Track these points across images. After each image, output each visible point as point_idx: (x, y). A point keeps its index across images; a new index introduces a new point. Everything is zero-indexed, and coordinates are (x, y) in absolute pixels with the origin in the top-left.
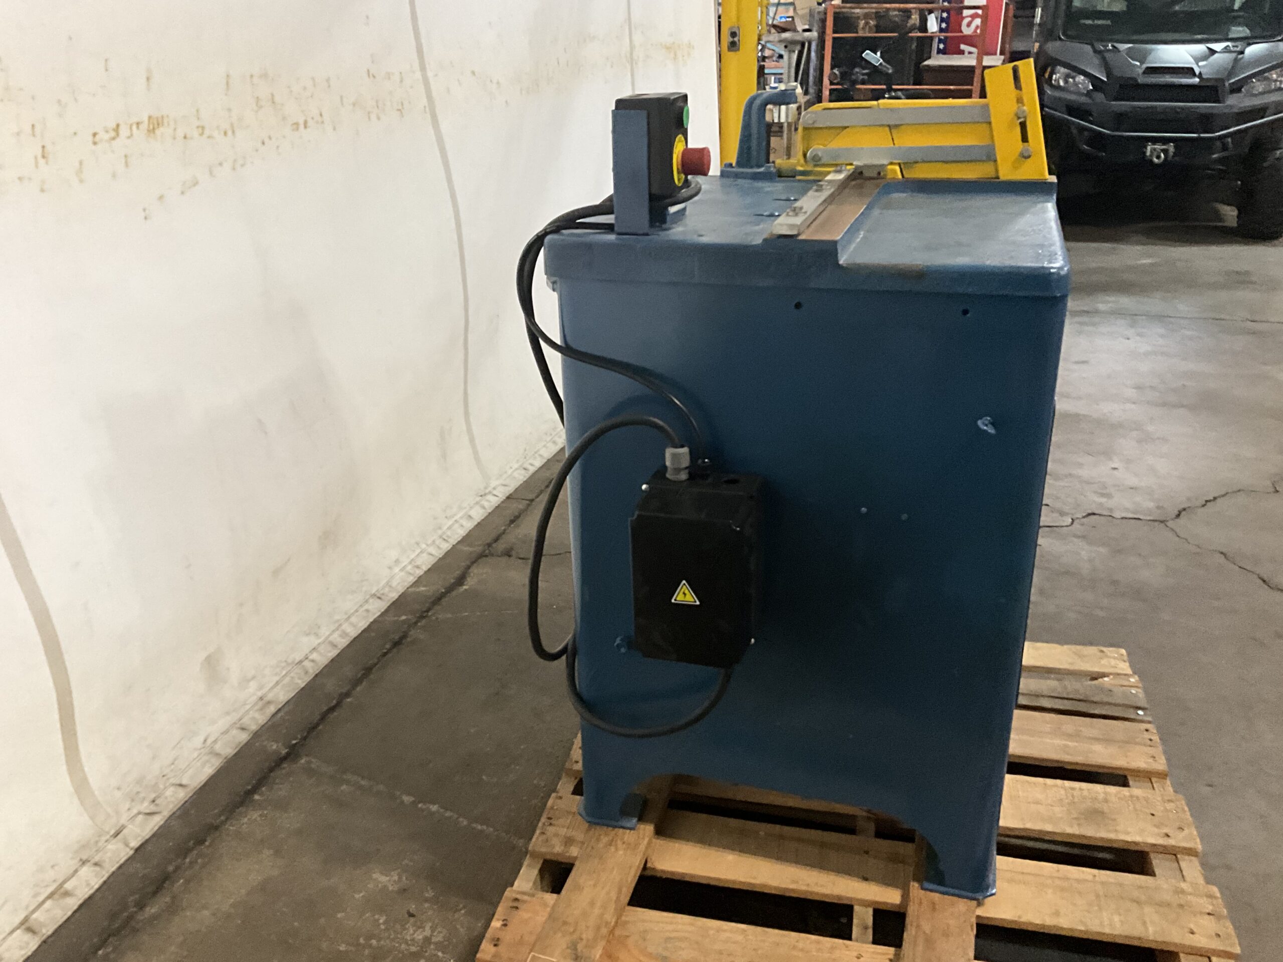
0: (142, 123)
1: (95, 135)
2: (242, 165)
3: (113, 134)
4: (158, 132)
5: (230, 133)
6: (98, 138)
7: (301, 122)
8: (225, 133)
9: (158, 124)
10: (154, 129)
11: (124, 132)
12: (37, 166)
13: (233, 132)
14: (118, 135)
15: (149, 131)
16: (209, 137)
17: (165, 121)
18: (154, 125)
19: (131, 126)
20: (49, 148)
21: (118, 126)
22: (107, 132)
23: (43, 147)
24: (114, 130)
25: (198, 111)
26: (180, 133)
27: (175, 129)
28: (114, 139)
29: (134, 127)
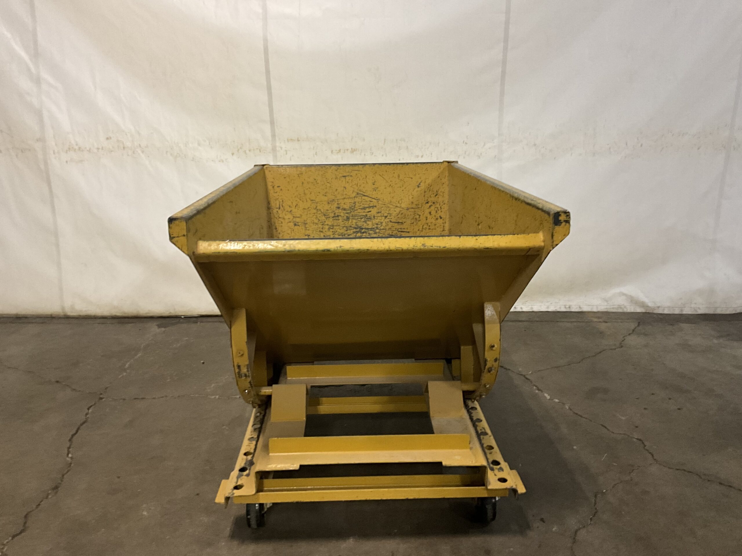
0: (349, 149)
1: (332, 151)
3: (338, 151)
4: (355, 153)
5: (384, 156)
9: (355, 150)
10: (353, 152)
11: (342, 151)
12: (314, 156)
13: (386, 156)
14: (340, 152)
15: (351, 152)
16: (375, 156)
17: (358, 150)
18: (353, 150)
21: (340, 150)
22: (336, 151)
23: (316, 152)
25: (371, 148)
26: (363, 154)
27: (361, 152)
29: (346, 151)
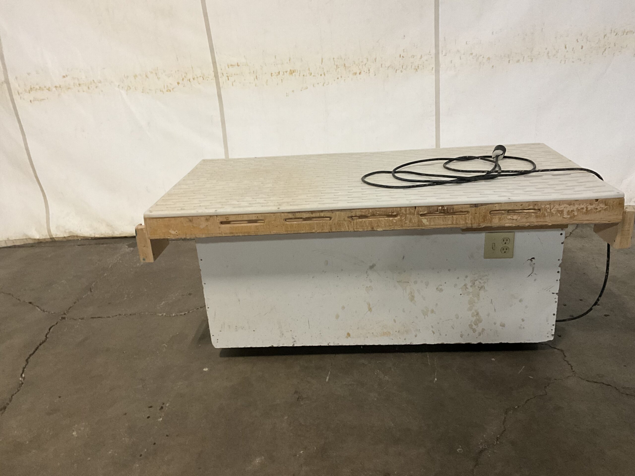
0: (288, 71)
2: (327, 85)
3: (278, 74)
4: (293, 74)
5: (323, 75)
6: (272, 75)
7: (358, 73)
8: (321, 75)
9: (293, 72)
10: (292, 73)
11: (281, 73)
12: (254, 80)
13: (325, 75)
15: (290, 73)
16: (314, 76)
17: (296, 71)
19: (284, 72)
20: (258, 76)
21: (279, 72)
22: (276, 73)
23: (256, 76)
24: (278, 73)
25: (309, 69)
26: (302, 75)
27: (300, 74)
28: (278, 75)
29: (285, 73)
